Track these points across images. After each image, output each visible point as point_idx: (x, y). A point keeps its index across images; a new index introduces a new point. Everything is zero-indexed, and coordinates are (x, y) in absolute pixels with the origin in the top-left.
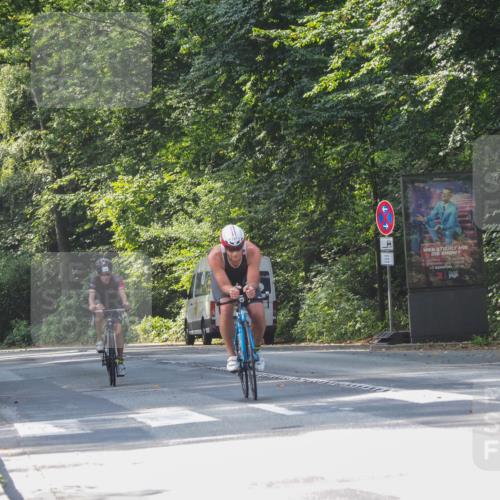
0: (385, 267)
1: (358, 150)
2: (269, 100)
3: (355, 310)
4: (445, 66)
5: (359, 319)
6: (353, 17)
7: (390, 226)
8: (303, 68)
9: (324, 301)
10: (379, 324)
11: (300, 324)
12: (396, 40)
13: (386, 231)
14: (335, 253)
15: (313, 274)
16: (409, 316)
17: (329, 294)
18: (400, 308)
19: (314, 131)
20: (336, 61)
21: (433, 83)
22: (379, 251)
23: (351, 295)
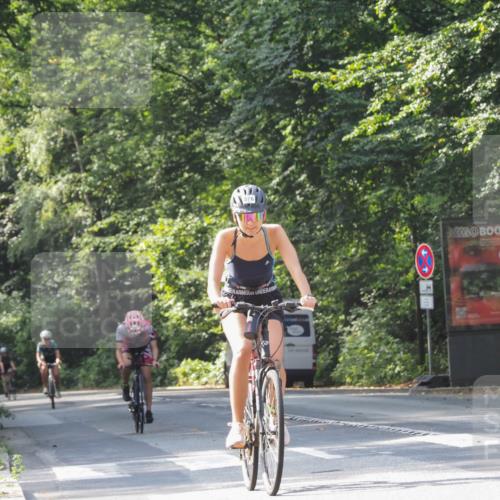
0: (424, 311)
1: (397, 194)
2: (310, 144)
3: (395, 353)
4: (484, 109)
5: (398, 362)
6: (393, 60)
7: (430, 270)
8: (343, 112)
9: (363, 345)
10: (419, 367)
11: (339, 368)
12: (435, 83)
13: (425, 274)
14: (375, 297)
15: (353, 317)
16: (448, 359)
17: (369, 337)
18: (440, 351)
19: (354, 175)
20: (376, 104)
21: (473, 125)
22: (418, 295)
23: (391, 338)
